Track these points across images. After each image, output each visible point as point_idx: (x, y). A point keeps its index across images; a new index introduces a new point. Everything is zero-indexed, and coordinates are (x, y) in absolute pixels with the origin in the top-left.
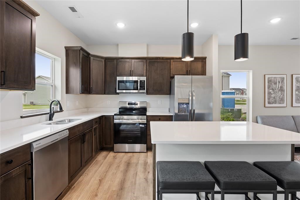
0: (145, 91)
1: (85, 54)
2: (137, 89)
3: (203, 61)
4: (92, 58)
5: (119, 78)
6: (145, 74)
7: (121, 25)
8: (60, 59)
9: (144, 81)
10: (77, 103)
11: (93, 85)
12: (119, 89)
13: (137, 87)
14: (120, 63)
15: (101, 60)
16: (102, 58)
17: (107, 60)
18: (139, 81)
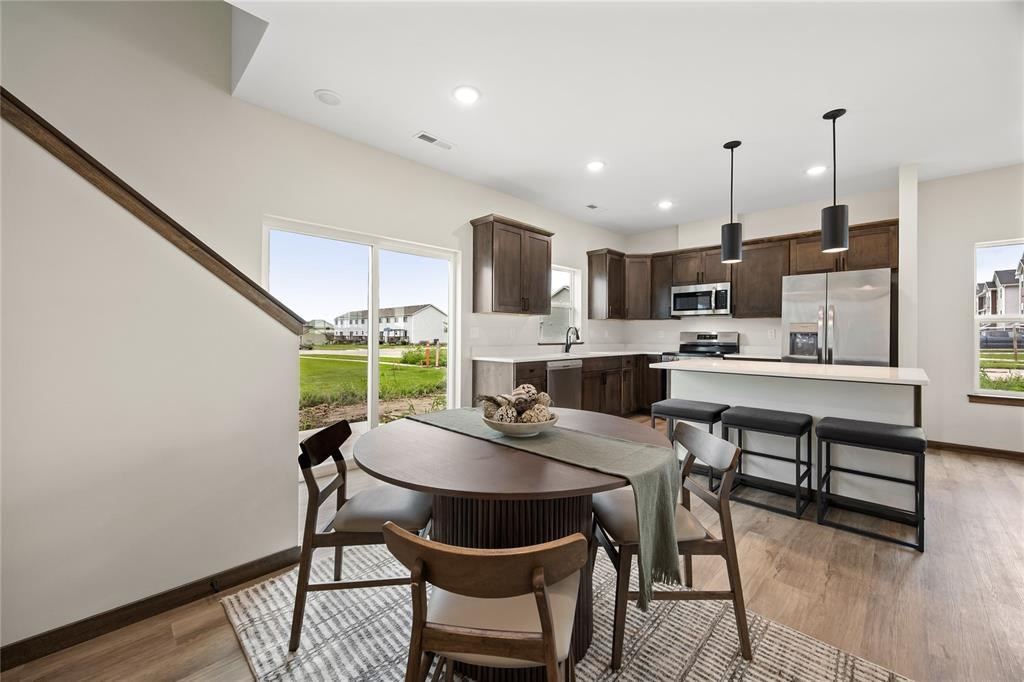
0: (727, 311)
1: (616, 257)
2: (710, 308)
3: (889, 230)
4: (627, 260)
5: (675, 290)
6: (728, 277)
7: (665, 205)
8: (580, 271)
9: (726, 291)
10: (606, 334)
11: (630, 304)
12: (675, 310)
13: (711, 305)
14: (678, 262)
15: (644, 259)
16: (646, 256)
17: (656, 258)
18: (714, 291)
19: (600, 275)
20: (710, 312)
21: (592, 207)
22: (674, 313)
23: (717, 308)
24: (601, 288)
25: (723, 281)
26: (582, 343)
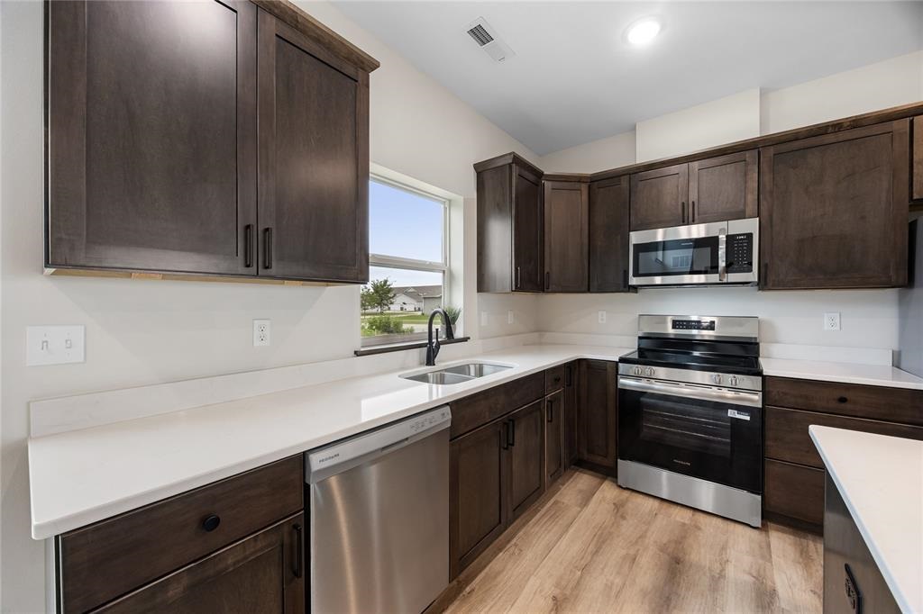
19: (500, 208)
20: (714, 278)
21: (480, 35)
22: (633, 281)
23: (729, 268)
24: (502, 235)
25: (741, 215)
26: (465, 339)
